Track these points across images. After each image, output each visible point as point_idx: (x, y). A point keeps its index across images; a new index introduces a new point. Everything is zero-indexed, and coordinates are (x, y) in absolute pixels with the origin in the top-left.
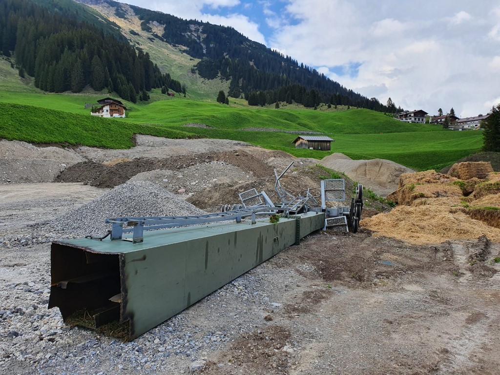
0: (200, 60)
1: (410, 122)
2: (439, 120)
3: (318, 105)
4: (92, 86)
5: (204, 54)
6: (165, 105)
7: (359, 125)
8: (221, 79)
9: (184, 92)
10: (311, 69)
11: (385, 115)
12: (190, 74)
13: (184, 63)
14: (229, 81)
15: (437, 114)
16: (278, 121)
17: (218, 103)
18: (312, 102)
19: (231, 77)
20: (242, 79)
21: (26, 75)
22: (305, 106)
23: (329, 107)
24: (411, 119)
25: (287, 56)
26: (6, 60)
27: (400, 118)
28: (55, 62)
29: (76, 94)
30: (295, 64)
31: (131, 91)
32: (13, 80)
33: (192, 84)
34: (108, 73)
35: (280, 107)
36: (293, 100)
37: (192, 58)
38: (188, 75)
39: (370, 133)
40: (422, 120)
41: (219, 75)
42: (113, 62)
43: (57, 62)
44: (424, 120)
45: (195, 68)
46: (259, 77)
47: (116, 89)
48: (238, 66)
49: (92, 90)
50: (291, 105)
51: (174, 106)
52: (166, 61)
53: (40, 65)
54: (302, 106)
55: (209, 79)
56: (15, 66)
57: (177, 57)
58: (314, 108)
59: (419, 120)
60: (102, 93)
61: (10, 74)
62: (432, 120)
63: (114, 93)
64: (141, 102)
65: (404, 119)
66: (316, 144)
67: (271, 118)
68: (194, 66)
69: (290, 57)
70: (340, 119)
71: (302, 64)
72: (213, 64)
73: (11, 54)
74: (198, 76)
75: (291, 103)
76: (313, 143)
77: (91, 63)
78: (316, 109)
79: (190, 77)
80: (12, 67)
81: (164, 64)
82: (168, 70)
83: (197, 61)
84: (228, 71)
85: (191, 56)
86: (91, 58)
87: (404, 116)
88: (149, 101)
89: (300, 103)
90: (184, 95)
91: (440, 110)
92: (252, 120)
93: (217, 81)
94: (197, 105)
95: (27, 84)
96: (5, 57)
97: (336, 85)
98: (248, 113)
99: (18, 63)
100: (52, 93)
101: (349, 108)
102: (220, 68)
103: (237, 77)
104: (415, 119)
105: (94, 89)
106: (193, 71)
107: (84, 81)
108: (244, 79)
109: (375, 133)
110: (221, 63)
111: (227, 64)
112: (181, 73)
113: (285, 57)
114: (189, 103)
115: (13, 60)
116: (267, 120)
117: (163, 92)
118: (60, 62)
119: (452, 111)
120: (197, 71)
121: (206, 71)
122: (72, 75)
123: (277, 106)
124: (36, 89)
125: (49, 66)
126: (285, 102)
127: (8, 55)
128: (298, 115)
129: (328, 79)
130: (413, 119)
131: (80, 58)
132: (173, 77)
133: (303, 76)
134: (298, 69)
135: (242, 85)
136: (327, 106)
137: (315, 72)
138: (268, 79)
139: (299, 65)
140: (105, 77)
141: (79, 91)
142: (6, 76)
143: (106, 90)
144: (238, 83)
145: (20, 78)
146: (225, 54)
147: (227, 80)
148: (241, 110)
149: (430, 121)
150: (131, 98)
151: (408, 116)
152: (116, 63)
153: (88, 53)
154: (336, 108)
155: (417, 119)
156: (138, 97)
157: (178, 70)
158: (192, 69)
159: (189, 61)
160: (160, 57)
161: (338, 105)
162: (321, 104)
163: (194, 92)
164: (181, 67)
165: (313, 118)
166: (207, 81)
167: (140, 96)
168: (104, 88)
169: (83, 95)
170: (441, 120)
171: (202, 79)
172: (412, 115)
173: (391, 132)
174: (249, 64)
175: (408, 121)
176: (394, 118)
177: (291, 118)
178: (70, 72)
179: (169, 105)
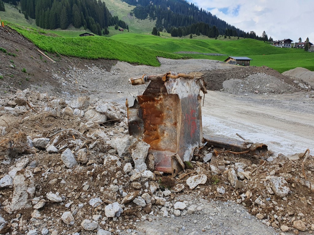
0: (136, 7)
1: (281, 47)
2: (300, 46)
3: (218, 36)
4: (74, 25)
5: (137, 2)
6: (122, 37)
7: (248, 50)
8: (150, 19)
9: (128, 29)
10: (207, 12)
11: (265, 43)
12: (129, 16)
13: (124, 8)
14: (156, 20)
15: (298, 41)
16: (197, 47)
17: (153, 35)
18: (214, 34)
19: (156, 18)
20: (164, 19)
21: (29, 18)
22: (209, 37)
23: (225, 37)
24: (282, 45)
25: (191, 4)
26: (15, 8)
27: (275, 44)
28: (48, 9)
29: (64, 31)
30: (196, 8)
31: (98, 28)
32: (22, 21)
33: (131, 23)
34: (83, 16)
35: (193, 38)
36: (200, 33)
37: (129, 5)
38: (128, 17)
39: (256, 55)
40: (289, 45)
41: (148, 16)
42: (86, 8)
43: (50, 9)
44: (291, 45)
45: (133, 12)
46: (175, 18)
47: (89, 27)
48: (161, 10)
49: (74, 28)
50: (200, 36)
51: (128, 38)
52: (113, 7)
53: (39, 11)
54: (207, 37)
55: (142, 20)
56: (21, 11)
57: (120, 4)
58: (215, 38)
59: (287, 45)
60: (81, 30)
61: (19, 17)
62: (295, 45)
63: (88, 30)
64: (104, 35)
65: (277, 45)
66: (241, 62)
67: (193, 45)
68: (132, 11)
69: (193, 4)
70: (235, 46)
71: (201, 9)
72: (144, 9)
73: (17, 3)
74: (135, 17)
75: (199, 35)
76: (239, 61)
77: (72, 9)
78: (216, 39)
79: (129, 19)
80: (20, 12)
81: (112, 9)
82: (115, 14)
83: (133, 7)
84: (154, 14)
85: (129, 4)
86: (72, 6)
87: (277, 43)
88: (109, 34)
89: (205, 35)
90: (128, 30)
91: (300, 39)
92: (182, 46)
93: (147, 20)
94: (142, 37)
95: (31, 24)
96: (14, 6)
97: (224, 23)
98: (178, 42)
99: (23, 10)
100: (48, 30)
101: (239, 38)
102: (149, 12)
103: (160, 18)
104: (285, 45)
105: (75, 27)
106: (131, 14)
107: (68, 22)
108: (165, 19)
109: (259, 54)
110: (149, 8)
111: (153, 9)
112: (124, 16)
113: (190, 4)
114: (137, 36)
115: (19, 8)
116: (190, 47)
117: (116, 28)
118: (52, 9)
119: (308, 39)
120: (134, 14)
121: (140, 14)
122: (60, 18)
123: (191, 37)
124: (38, 27)
125: (45, 11)
126: (195, 34)
127: (16, 4)
128: (208, 43)
129: (218, 18)
130: (283, 45)
131: (65, 6)
132: (120, 19)
133: (203, 16)
134: (199, 12)
135: (164, 23)
136: (223, 37)
137: (210, 14)
138: (181, 19)
139: (200, 9)
140: (82, 19)
141: (65, 28)
142: (17, 19)
143: (82, 28)
144: (161, 22)
145: (26, 20)
146: (151, 2)
147: (154, 20)
148: (173, 40)
149: (294, 46)
150: (99, 33)
151: (280, 43)
152: (87, 9)
153: (69, 2)
154: (230, 38)
155: (286, 45)
156: (102, 32)
157: (121, 14)
158: (130, 13)
159: (128, 7)
160: (109, 5)
161: (230, 36)
162: (220, 36)
163: (132, 29)
164: (123, 11)
165: (217, 45)
166: (140, 21)
167: (104, 32)
168: (81, 26)
169: (69, 31)
170: (301, 45)
171: (137, 20)
172: (283, 42)
173: (270, 54)
174: (167, 9)
175: (280, 46)
176: (271, 45)
177: (204, 45)
178: (59, 15)
179: (125, 37)
